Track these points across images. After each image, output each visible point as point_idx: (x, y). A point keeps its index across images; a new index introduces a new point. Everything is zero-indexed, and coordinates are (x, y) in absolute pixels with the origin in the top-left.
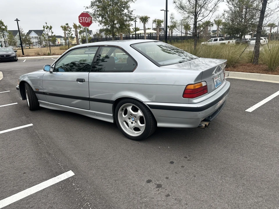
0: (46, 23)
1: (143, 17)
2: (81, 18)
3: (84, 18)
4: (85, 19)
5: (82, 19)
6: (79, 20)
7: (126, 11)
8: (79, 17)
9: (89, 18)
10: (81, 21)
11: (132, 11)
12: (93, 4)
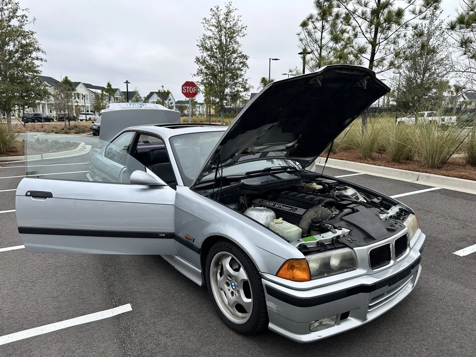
0: (163, 87)
3: (188, 87)
5: (186, 89)
6: (183, 89)
7: (240, 80)
8: (183, 86)
9: (194, 88)
12: (200, 72)
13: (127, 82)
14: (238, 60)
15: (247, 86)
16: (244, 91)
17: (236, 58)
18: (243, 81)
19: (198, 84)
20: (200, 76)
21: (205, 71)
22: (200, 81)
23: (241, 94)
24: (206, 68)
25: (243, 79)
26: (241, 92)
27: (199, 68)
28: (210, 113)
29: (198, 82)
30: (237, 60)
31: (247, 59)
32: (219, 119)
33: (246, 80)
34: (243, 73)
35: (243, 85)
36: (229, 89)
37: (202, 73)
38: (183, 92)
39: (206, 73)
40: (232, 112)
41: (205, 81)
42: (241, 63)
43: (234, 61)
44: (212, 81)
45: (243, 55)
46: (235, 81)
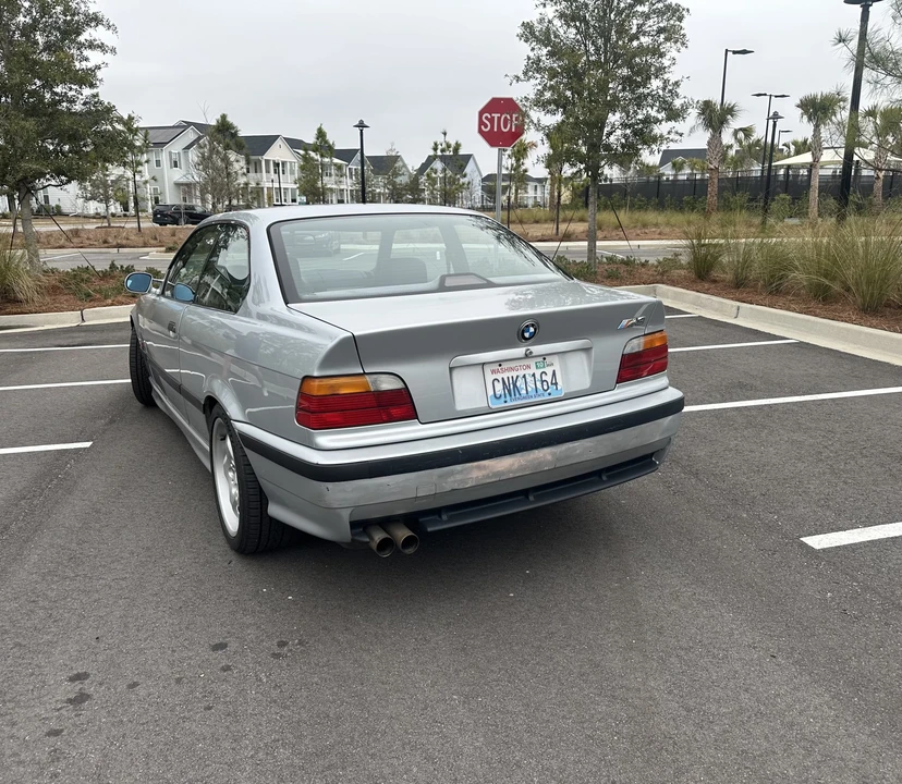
0: (445, 134)
1: (815, 98)
2: (486, 118)
3: (496, 116)
4: (499, 118)
5: (491, 120)
6: (481, 123)
7: (655, 84)
8: (481, 113)
9: (514, 116)
10: (486, 126)
11: (676, 82)
12: (534, 66)
13: (361, 126)
14: (653, 24)
15: (678, 103)
16: (669, 119)
17: (647, 16)
18: (664, 89)
19: (528, 104)
20: (533, 81)
21: (547, 63)
22: (532, 96)
23: (658, 130)
24: (551, 54)
25: (666, 82)
26: (657, 121)
27: (531, 55)
28: (559, 196)
29: (527, 99)
30: (650, 22)
31: (680, 19)
32: (581, 213)
33: (677, 84)
34: (666, 62)
35: (665, 102)
36: (618, 115)
37: (539, 70)
38: (480, 131)
39: (551, 68)
40: (616, 196)
41: (548, 95)
42: (660, 31)
43: (640, 27)
44: (569, 93)
45: (668, 7)
46: (641, 90)
